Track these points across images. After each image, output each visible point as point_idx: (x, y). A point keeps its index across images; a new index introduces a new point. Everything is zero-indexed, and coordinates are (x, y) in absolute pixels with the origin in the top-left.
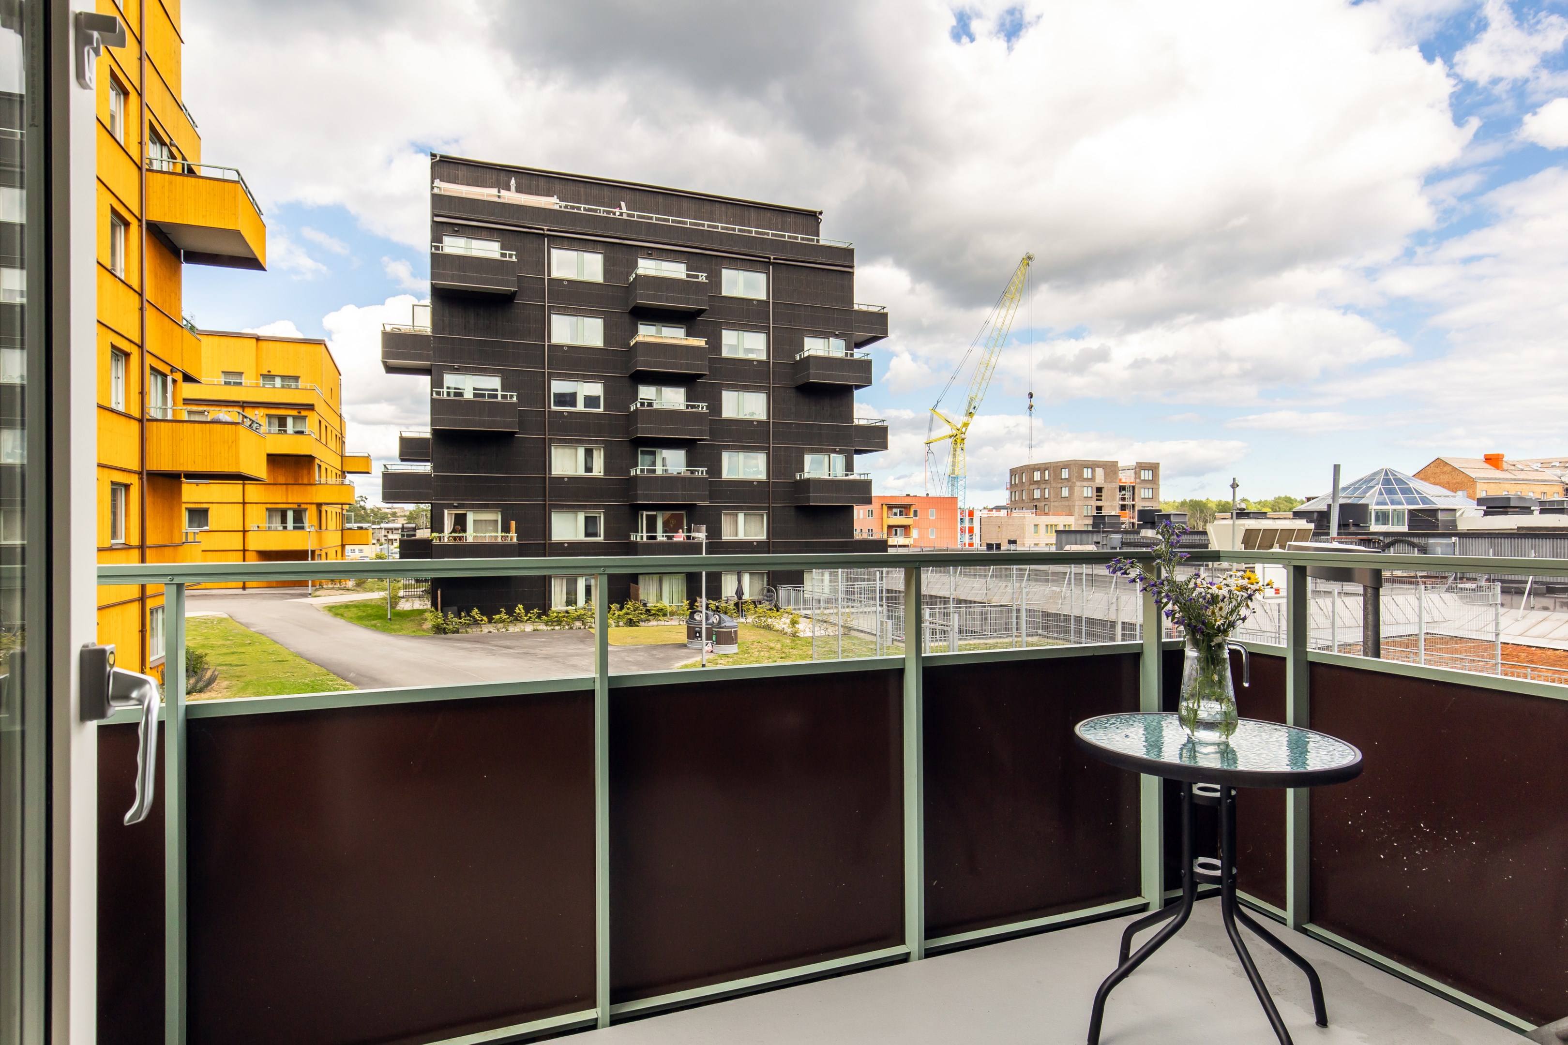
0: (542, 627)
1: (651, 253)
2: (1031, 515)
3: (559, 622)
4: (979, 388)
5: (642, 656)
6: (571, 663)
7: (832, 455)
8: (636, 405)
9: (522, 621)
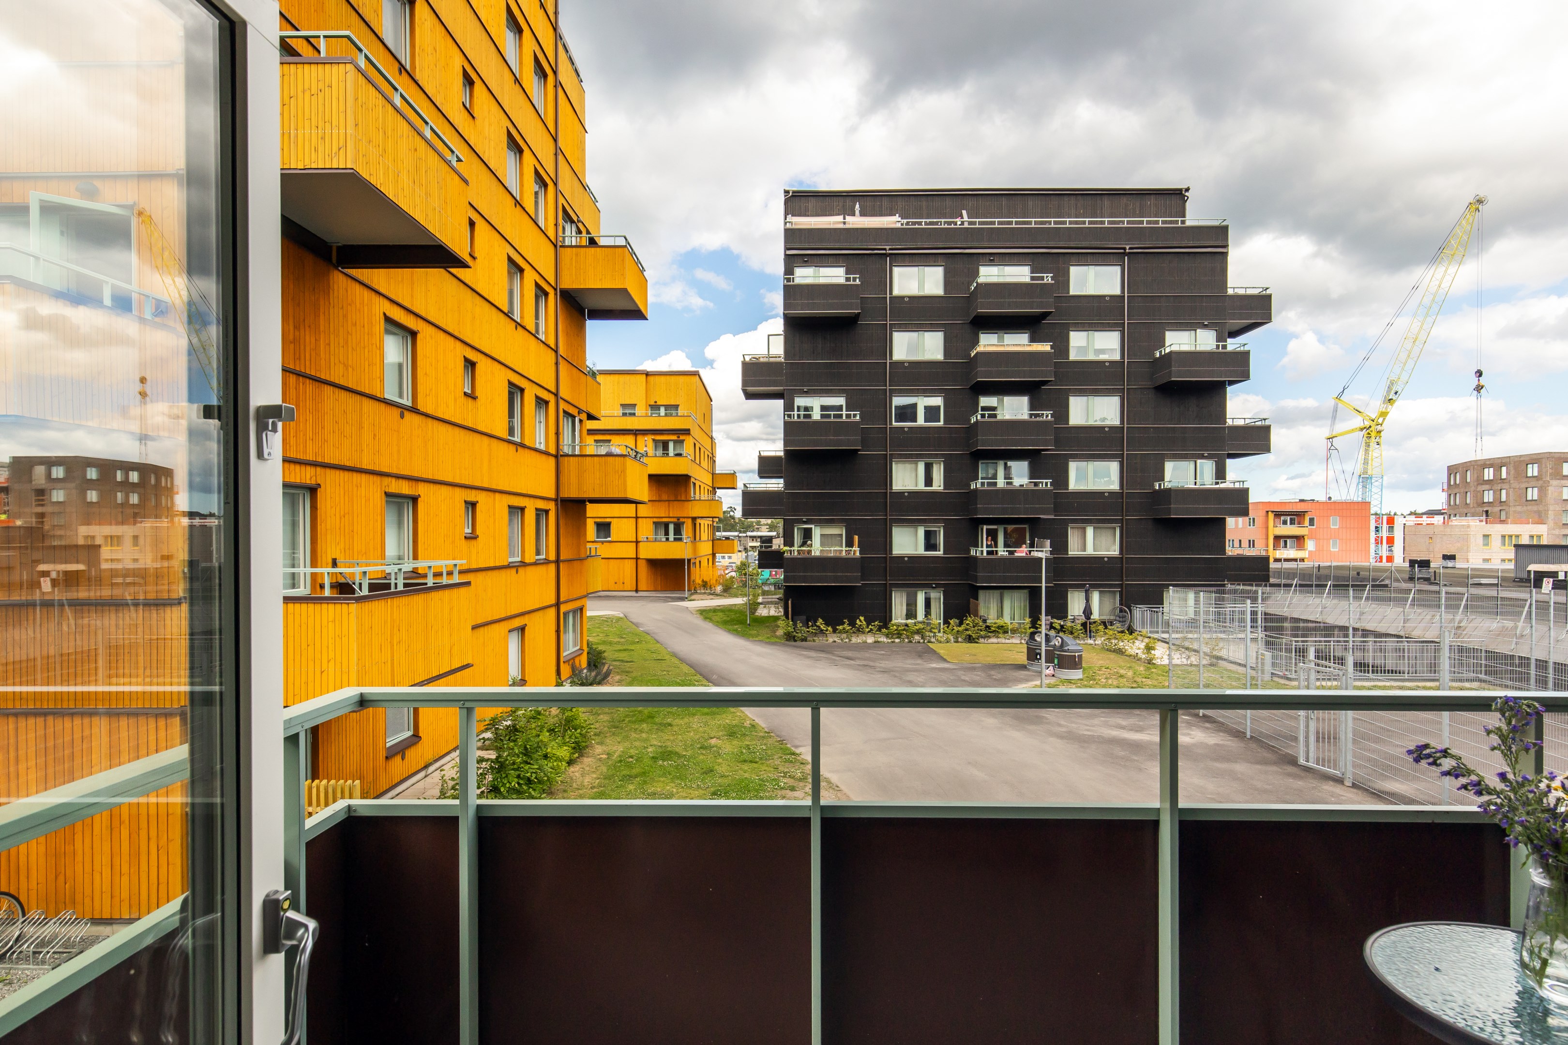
0: (883, 639)
1: (992, 260)
2: (1478, 523)
3: (899, 635)
4: (1403, 369)
5: (979, 676)
6: (908, 679)
7: (1199, 461)
8: (977, 416)
9: (863, 633)
